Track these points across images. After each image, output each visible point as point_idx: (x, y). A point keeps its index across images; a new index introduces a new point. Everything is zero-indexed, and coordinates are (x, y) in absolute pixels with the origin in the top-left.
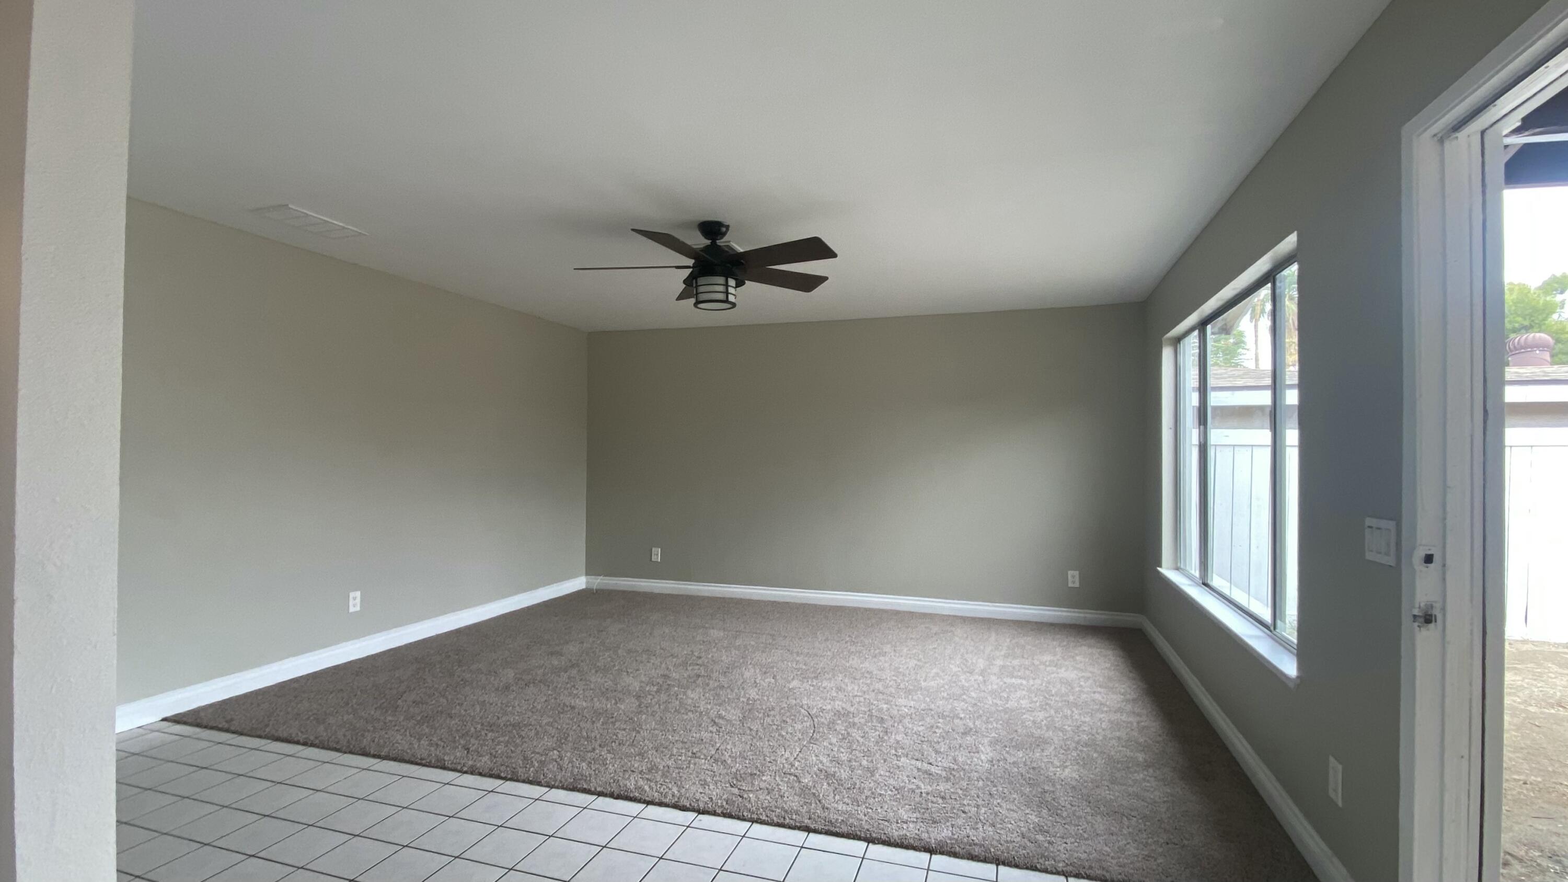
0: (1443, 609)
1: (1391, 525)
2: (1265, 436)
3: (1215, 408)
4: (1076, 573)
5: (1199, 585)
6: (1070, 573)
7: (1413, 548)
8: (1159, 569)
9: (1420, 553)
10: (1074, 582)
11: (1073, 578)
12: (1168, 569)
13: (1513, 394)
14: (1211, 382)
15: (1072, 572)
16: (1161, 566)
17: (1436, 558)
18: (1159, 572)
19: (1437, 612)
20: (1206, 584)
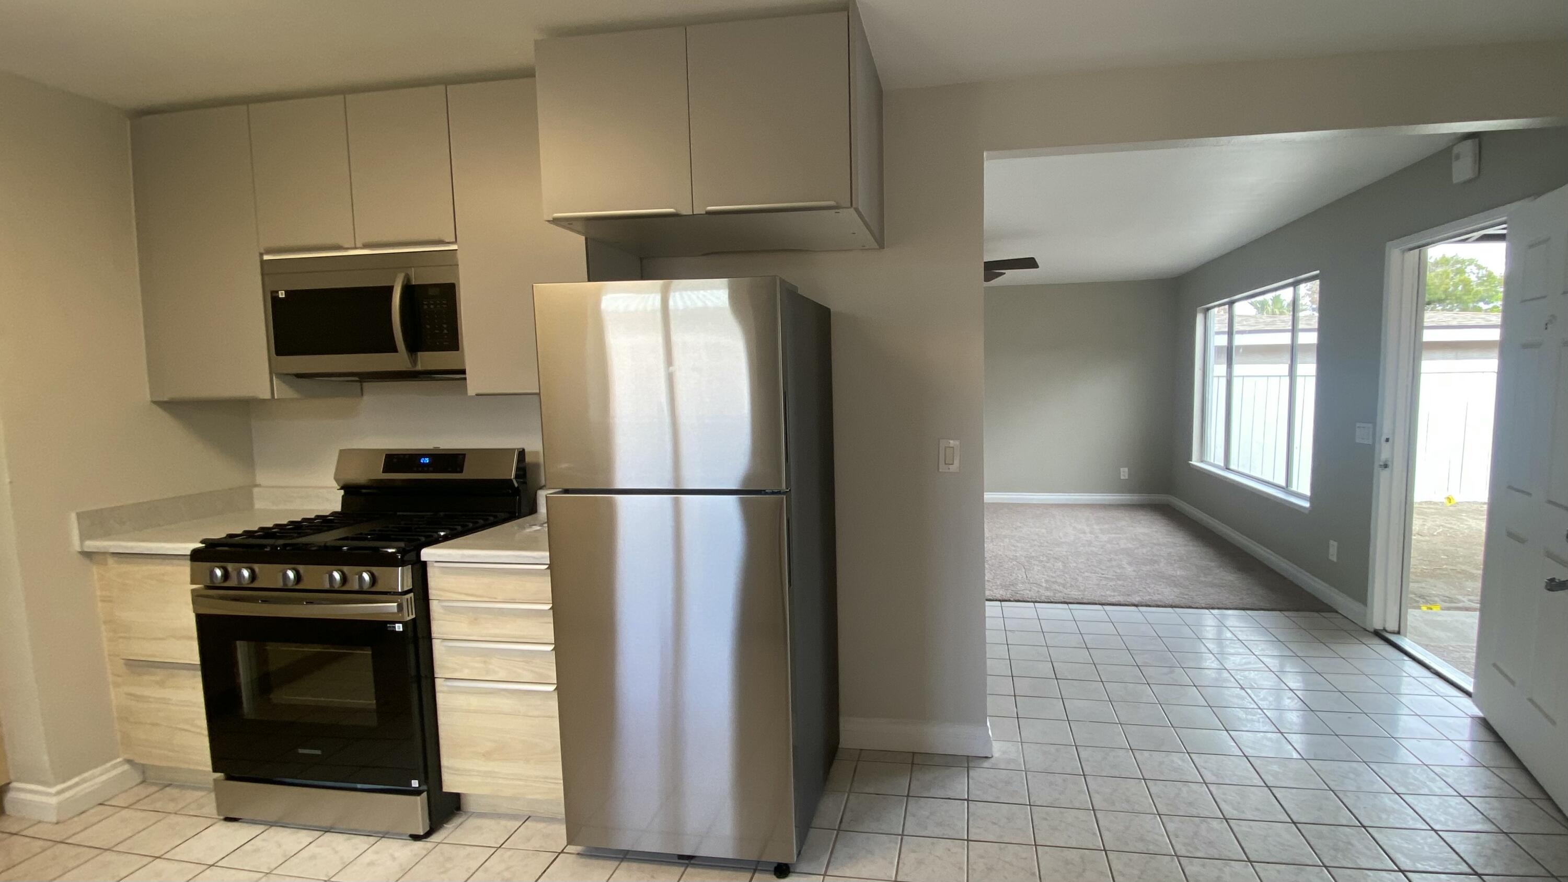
0: (1392, 464)
1: (1370, 425)
2: (1284, 368)
3: (1238, 347)
4: (1126, 469)
5: (1224, 470)
6: (1122, 469)
7: (1381, 436)
8: (1191, 462)
9: (1384, 438)
10: (1124, 476)
11: (1124, 473)
12: (1196, 461)
13: (1428, 336)
14: (1237, 327)
15: (1123, 468)
16: (1191, 461)
17: (1390, 440)
18: (1190, 464)
19: (1389, 463)
20: (1227, 469)
